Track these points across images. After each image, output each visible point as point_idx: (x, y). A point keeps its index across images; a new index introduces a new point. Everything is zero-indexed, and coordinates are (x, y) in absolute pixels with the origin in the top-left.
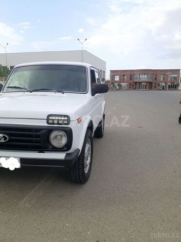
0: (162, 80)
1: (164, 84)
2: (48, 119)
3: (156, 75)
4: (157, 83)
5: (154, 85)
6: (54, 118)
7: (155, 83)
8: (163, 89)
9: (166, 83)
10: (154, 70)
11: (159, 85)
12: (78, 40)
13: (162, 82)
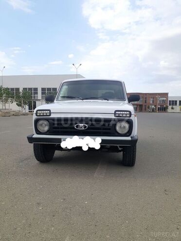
0: (151, 103)
1: (153, 106)
2: (115, 114)
3: (146, 98)
4: (147, 106)
5: (144, 107)
6: (119, 113)
7: (145, 106)
8: (153, 111)
9: (155, 106)
10: (143, 94)
11: (149, 107)
12: (73, 65)
13: (152, 105)
